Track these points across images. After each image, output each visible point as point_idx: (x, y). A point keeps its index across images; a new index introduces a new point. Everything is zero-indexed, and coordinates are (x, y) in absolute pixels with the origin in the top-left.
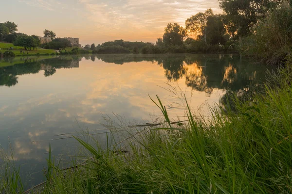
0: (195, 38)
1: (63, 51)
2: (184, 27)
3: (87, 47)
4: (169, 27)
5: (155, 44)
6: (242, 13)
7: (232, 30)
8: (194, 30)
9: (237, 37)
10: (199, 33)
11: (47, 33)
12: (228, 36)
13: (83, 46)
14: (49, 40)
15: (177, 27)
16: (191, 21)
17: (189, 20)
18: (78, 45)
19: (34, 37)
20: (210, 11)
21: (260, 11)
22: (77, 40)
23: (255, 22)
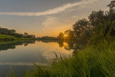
0: (66, 36)
1: (30, 39)
2: (64, 33)
3: (37, 38)
4: (60, 33)
5: (56, 38)
6: (78, 30)
7: (76, 35)
8: (66, 34)
9: (77, 36)
10: (68, 35)
11: (25, 33)
12: (75, 36)
13: (36, 37)
14: (26, 35)
15: (62, 33)
16: (66, 32)
17: (65, 32)
18: (35, 37)
19: (21, 34)
20: (70, 30)
21: (82, 30)
22: (34, 36)
23: (81, 33)
